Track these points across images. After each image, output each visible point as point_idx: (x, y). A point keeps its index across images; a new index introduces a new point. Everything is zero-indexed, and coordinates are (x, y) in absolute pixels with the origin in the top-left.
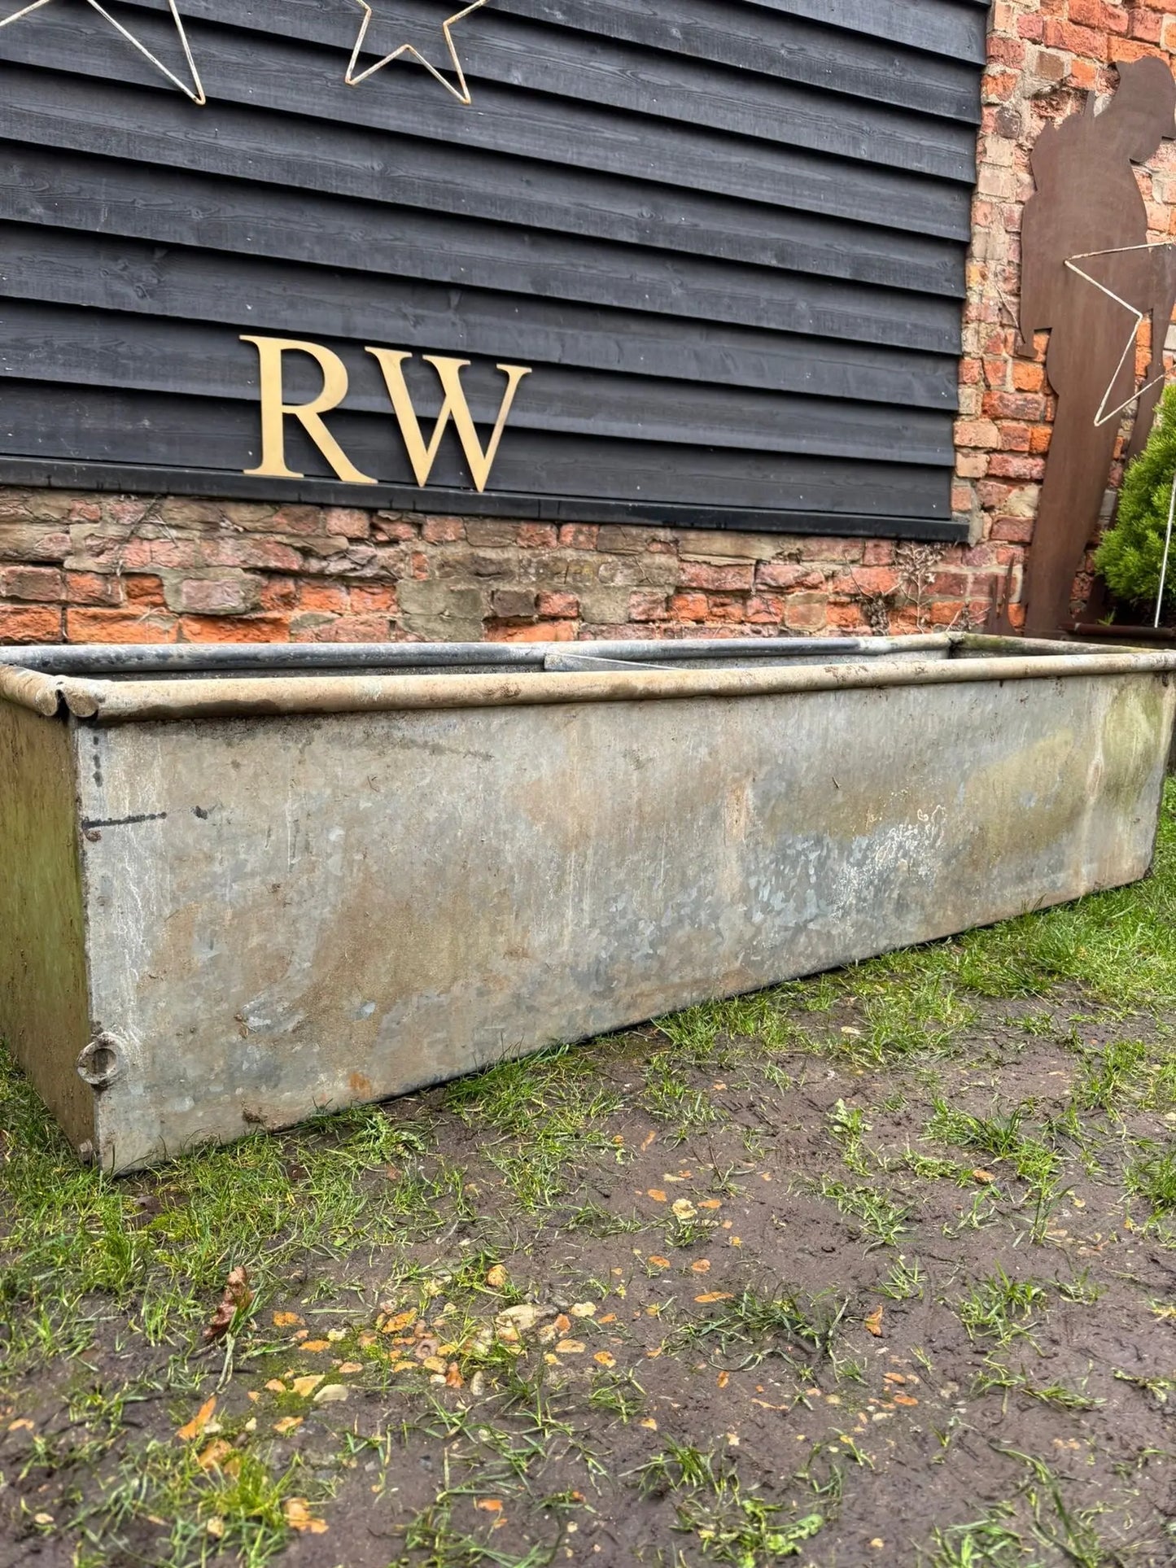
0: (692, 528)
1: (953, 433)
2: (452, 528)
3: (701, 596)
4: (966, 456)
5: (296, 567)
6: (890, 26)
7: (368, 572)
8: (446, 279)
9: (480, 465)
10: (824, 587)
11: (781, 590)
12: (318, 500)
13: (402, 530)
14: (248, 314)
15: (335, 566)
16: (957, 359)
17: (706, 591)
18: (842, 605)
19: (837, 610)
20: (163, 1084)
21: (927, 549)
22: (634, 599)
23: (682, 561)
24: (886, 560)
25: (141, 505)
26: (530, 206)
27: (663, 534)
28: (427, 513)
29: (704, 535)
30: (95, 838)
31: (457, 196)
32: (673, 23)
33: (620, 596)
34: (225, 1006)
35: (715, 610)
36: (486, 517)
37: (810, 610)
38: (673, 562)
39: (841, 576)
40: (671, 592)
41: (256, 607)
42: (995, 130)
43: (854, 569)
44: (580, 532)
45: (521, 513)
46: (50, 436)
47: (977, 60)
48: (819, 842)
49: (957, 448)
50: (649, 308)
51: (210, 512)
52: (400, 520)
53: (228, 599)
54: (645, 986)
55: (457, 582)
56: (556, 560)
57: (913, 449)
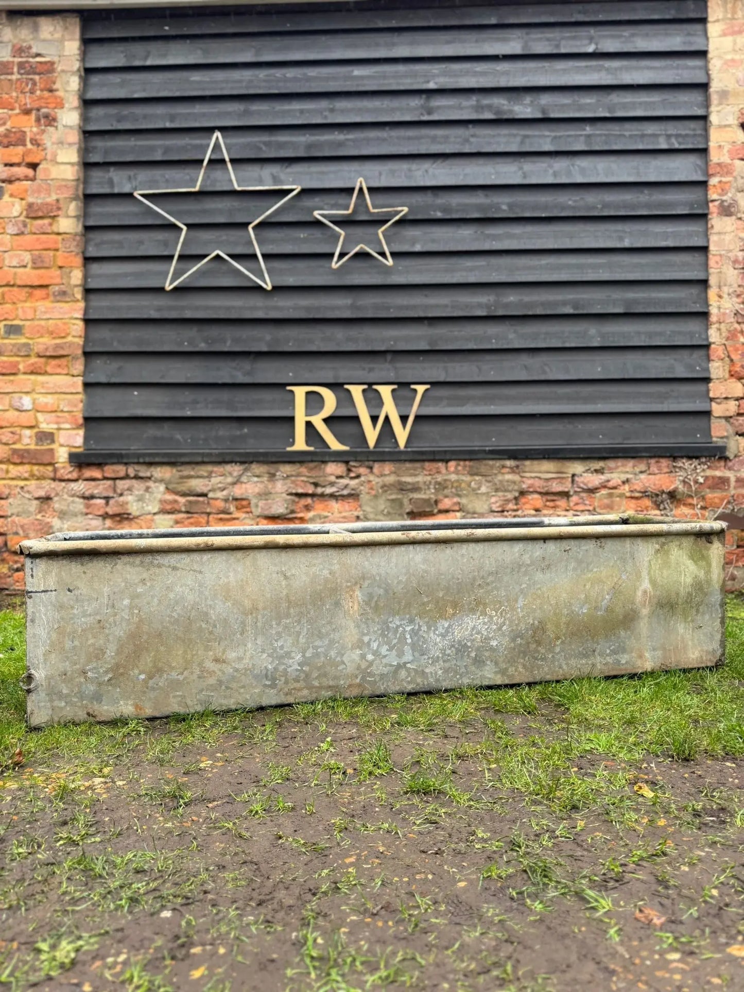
0: (527, 458)
1: (708, 391)
2: (388, 468)
3: (536, 496)
4: (719, 403)
5: (310, 492)
6: (638, 174)
7: (345, 492)
8: (383, 348)
9: (402, 434)
10: (622, 488)
11: (592, 491)
12: (321, 459)
13: (362, 470)
14: (290, 376)
15: (329, 490)
16: (707, 347)
17: (540, 493)
18: (637, 498)
19: (633, 501)
20: (53, 693)
21: (695, 462)
22: (493, 500)
23: (522, 477)
24: (666, 470)
25: (242, 467)
26: (427, 307)
27: (509, 463)
28: (374, 461)
29: (536, 462)
30: (30, 597)
31: (388, 308)
32: (503, 204)
33: (484, 498)
34: (78, 666)
35: (548, 503)
36: (405, 461)
37: (612, 502)
38: (516, 478)
39: (633, 481)
40: (517, 494)
41: (292, 512)
42: (719, 213)
43: (643, 476)
44: (459, 465)
45: (424, 457)
46: (206, 440)
47: (701, 178)
48: (411, 621)
49: (712, 400)
50: (494, 347)
51: (271, 468)
52: (360, 466)
53: (279, 508)
54: (297, 685)
55: (391, 494)
56: (446, 480)
57: (679, 403)
